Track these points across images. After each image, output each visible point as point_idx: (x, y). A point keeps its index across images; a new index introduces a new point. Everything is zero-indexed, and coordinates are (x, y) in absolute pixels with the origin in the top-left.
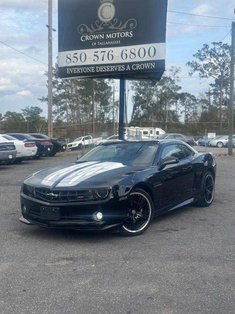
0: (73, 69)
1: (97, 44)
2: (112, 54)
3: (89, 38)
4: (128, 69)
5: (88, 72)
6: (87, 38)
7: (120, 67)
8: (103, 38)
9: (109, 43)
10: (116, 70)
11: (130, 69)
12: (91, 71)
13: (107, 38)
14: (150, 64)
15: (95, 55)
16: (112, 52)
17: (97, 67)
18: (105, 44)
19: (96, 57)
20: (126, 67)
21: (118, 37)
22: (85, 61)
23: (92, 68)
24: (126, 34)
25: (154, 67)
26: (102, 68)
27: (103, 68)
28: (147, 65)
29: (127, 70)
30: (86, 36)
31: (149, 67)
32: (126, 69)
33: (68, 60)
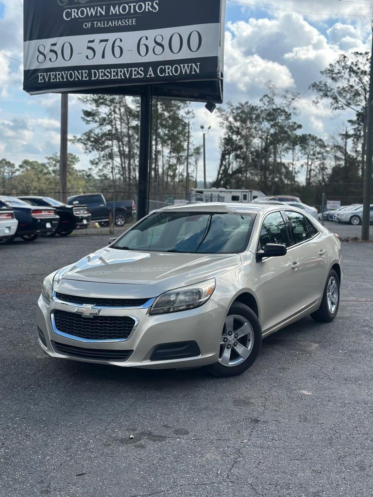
0: (48, 73)
1: (93, 25)
2: (121, 44)
3: (77, 14)
4: (150, 75)
5: (76, 79)
6: (75, 14)
7: (135, 70)
8: (104, 13)
9: (115, 24)
10: (128, 76)
11: (153, 76)
12: (82, 77)
13: (111, 14)
14: (192, 66)
15: (89, 48)
16: (121, 40)
17: (93, 71)
18: (107, 25)
19: (91, 51)
20: (146, 72)
21: (132, 12)
22: (70, 59)
23: (84, 71)
24: (147, 7)
25: (198, 71)
26: (102, 72)
27: (104, 74)
28: (186, 67)
29: (148, 76)
30: (73, 10)
31: (188, 72)
32: (146, 73)
33: (41, 57)
